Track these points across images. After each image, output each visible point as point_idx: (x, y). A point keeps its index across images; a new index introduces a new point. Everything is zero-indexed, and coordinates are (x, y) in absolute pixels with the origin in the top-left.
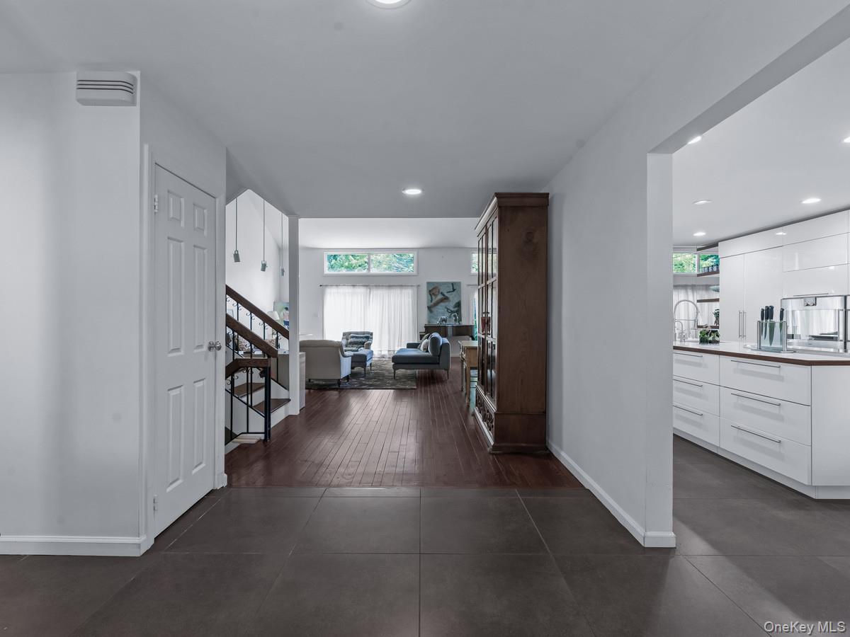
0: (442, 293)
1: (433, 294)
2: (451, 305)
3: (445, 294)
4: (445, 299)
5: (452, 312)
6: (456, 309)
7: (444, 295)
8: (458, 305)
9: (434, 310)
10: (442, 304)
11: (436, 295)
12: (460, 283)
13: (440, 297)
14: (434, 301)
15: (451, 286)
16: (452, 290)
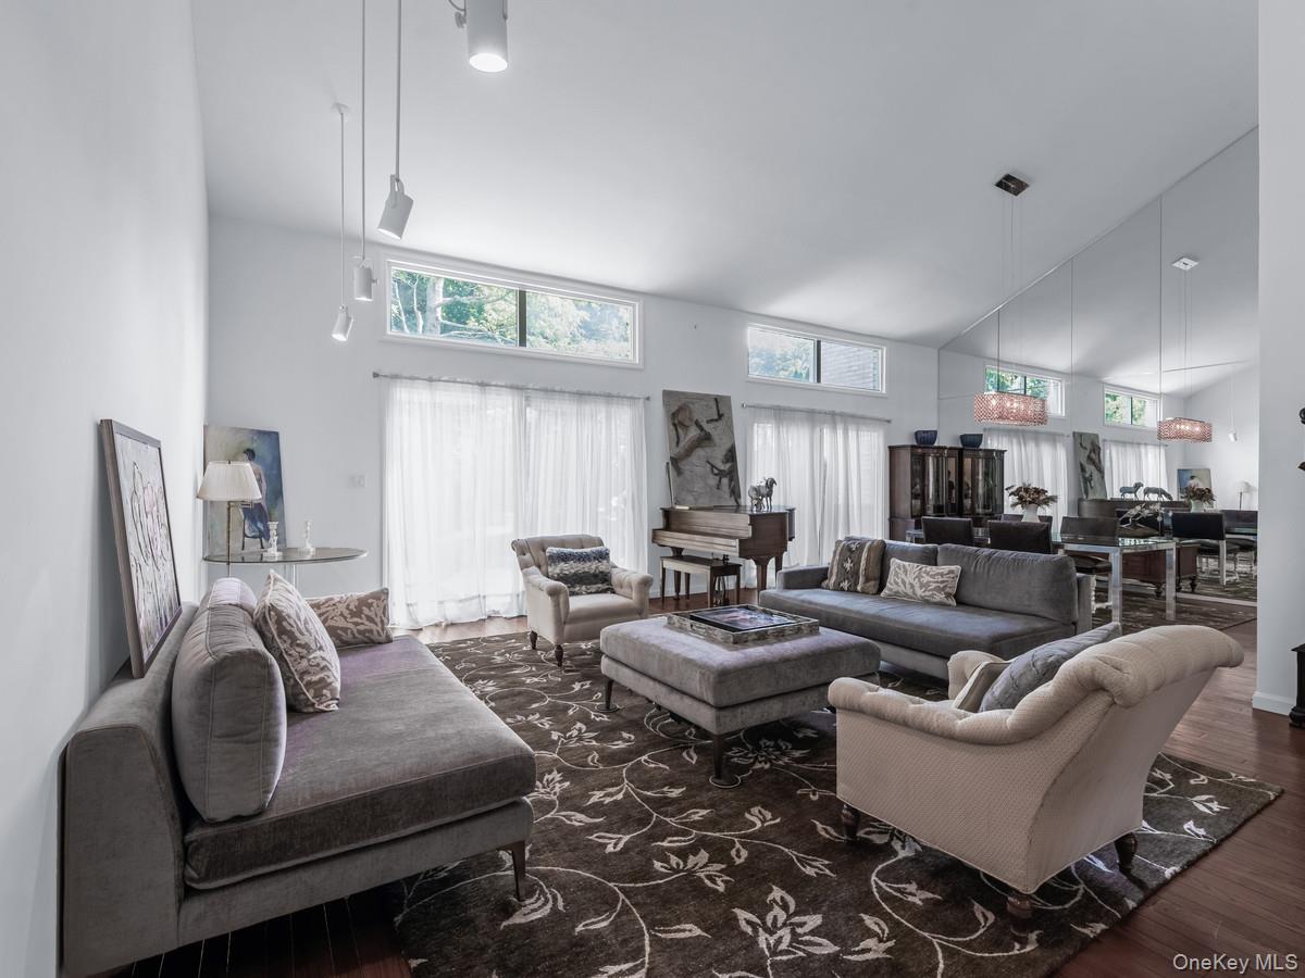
0: (697, 424)
1: (681, 424)
2: (717, 455)
3: (704, 425)
4: (705, 439)
5: (721, 474)
6: (728, 465)
7: (702, 429)
8: (731, 456)
9: (685, 465)
10: (700, 452)
11: (686, 427)
12: (729, 398)
13: (694, 432)
14: (684, 443)
15: (713, 403)
16: (716, 417)
